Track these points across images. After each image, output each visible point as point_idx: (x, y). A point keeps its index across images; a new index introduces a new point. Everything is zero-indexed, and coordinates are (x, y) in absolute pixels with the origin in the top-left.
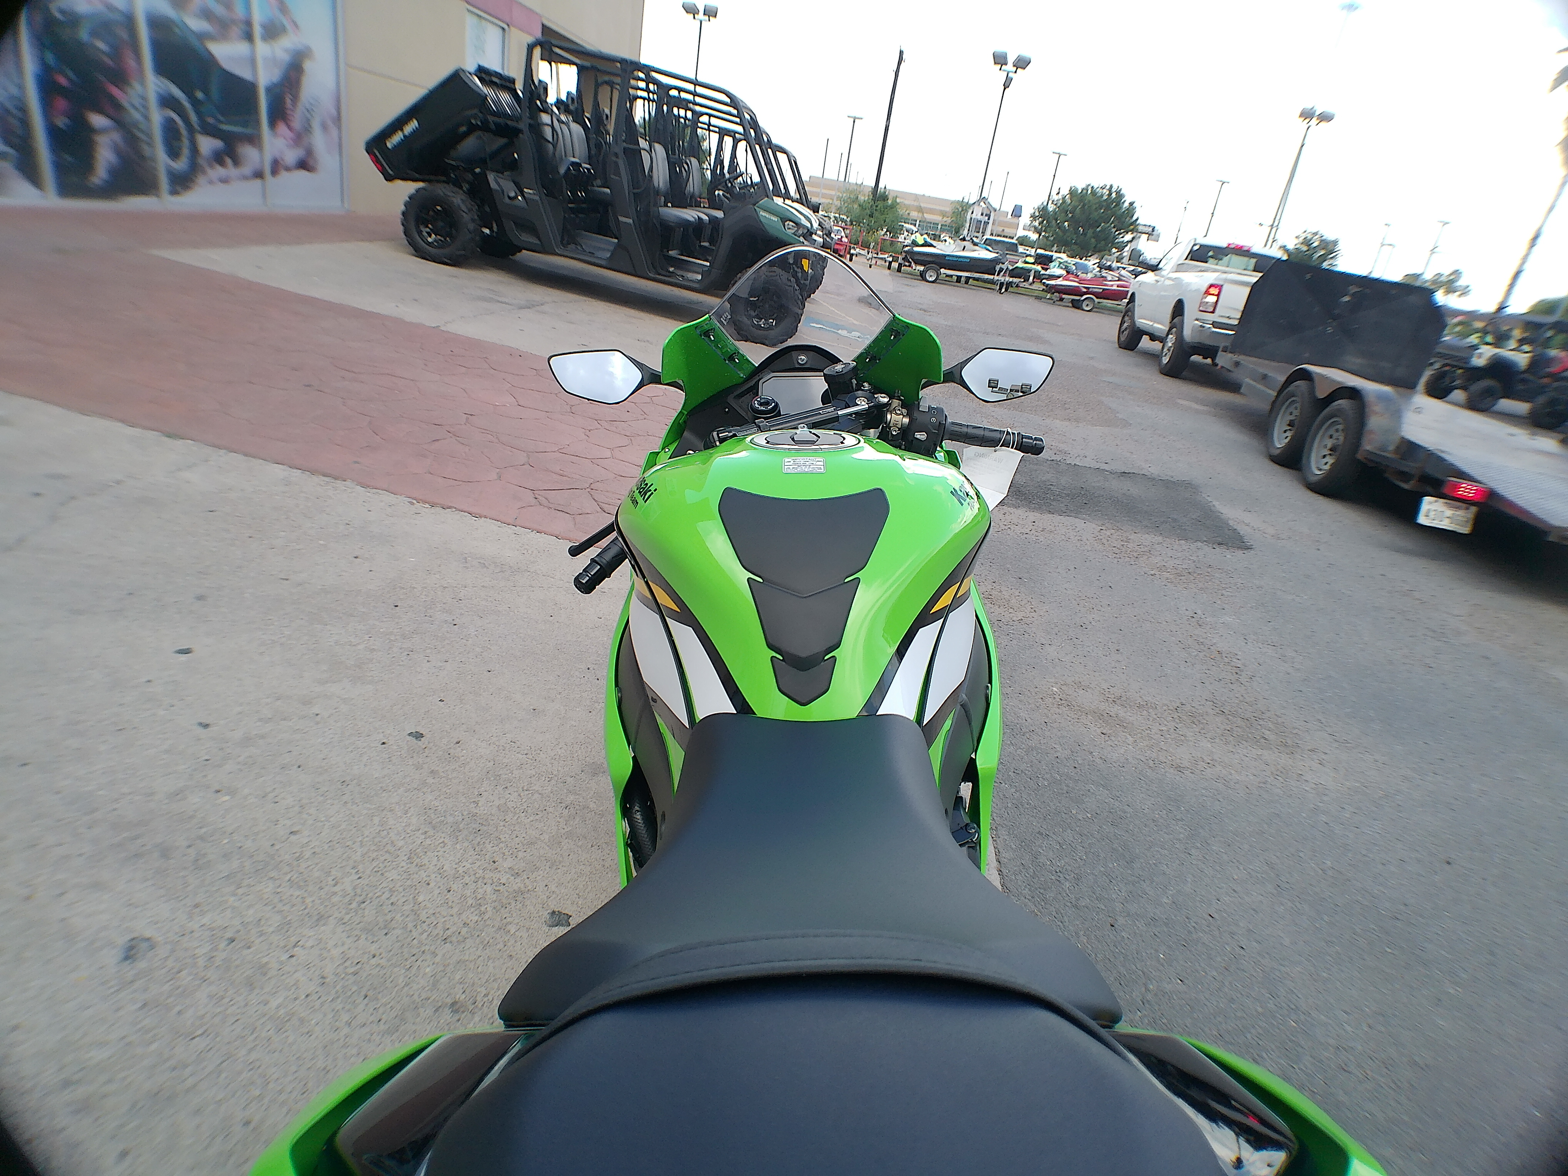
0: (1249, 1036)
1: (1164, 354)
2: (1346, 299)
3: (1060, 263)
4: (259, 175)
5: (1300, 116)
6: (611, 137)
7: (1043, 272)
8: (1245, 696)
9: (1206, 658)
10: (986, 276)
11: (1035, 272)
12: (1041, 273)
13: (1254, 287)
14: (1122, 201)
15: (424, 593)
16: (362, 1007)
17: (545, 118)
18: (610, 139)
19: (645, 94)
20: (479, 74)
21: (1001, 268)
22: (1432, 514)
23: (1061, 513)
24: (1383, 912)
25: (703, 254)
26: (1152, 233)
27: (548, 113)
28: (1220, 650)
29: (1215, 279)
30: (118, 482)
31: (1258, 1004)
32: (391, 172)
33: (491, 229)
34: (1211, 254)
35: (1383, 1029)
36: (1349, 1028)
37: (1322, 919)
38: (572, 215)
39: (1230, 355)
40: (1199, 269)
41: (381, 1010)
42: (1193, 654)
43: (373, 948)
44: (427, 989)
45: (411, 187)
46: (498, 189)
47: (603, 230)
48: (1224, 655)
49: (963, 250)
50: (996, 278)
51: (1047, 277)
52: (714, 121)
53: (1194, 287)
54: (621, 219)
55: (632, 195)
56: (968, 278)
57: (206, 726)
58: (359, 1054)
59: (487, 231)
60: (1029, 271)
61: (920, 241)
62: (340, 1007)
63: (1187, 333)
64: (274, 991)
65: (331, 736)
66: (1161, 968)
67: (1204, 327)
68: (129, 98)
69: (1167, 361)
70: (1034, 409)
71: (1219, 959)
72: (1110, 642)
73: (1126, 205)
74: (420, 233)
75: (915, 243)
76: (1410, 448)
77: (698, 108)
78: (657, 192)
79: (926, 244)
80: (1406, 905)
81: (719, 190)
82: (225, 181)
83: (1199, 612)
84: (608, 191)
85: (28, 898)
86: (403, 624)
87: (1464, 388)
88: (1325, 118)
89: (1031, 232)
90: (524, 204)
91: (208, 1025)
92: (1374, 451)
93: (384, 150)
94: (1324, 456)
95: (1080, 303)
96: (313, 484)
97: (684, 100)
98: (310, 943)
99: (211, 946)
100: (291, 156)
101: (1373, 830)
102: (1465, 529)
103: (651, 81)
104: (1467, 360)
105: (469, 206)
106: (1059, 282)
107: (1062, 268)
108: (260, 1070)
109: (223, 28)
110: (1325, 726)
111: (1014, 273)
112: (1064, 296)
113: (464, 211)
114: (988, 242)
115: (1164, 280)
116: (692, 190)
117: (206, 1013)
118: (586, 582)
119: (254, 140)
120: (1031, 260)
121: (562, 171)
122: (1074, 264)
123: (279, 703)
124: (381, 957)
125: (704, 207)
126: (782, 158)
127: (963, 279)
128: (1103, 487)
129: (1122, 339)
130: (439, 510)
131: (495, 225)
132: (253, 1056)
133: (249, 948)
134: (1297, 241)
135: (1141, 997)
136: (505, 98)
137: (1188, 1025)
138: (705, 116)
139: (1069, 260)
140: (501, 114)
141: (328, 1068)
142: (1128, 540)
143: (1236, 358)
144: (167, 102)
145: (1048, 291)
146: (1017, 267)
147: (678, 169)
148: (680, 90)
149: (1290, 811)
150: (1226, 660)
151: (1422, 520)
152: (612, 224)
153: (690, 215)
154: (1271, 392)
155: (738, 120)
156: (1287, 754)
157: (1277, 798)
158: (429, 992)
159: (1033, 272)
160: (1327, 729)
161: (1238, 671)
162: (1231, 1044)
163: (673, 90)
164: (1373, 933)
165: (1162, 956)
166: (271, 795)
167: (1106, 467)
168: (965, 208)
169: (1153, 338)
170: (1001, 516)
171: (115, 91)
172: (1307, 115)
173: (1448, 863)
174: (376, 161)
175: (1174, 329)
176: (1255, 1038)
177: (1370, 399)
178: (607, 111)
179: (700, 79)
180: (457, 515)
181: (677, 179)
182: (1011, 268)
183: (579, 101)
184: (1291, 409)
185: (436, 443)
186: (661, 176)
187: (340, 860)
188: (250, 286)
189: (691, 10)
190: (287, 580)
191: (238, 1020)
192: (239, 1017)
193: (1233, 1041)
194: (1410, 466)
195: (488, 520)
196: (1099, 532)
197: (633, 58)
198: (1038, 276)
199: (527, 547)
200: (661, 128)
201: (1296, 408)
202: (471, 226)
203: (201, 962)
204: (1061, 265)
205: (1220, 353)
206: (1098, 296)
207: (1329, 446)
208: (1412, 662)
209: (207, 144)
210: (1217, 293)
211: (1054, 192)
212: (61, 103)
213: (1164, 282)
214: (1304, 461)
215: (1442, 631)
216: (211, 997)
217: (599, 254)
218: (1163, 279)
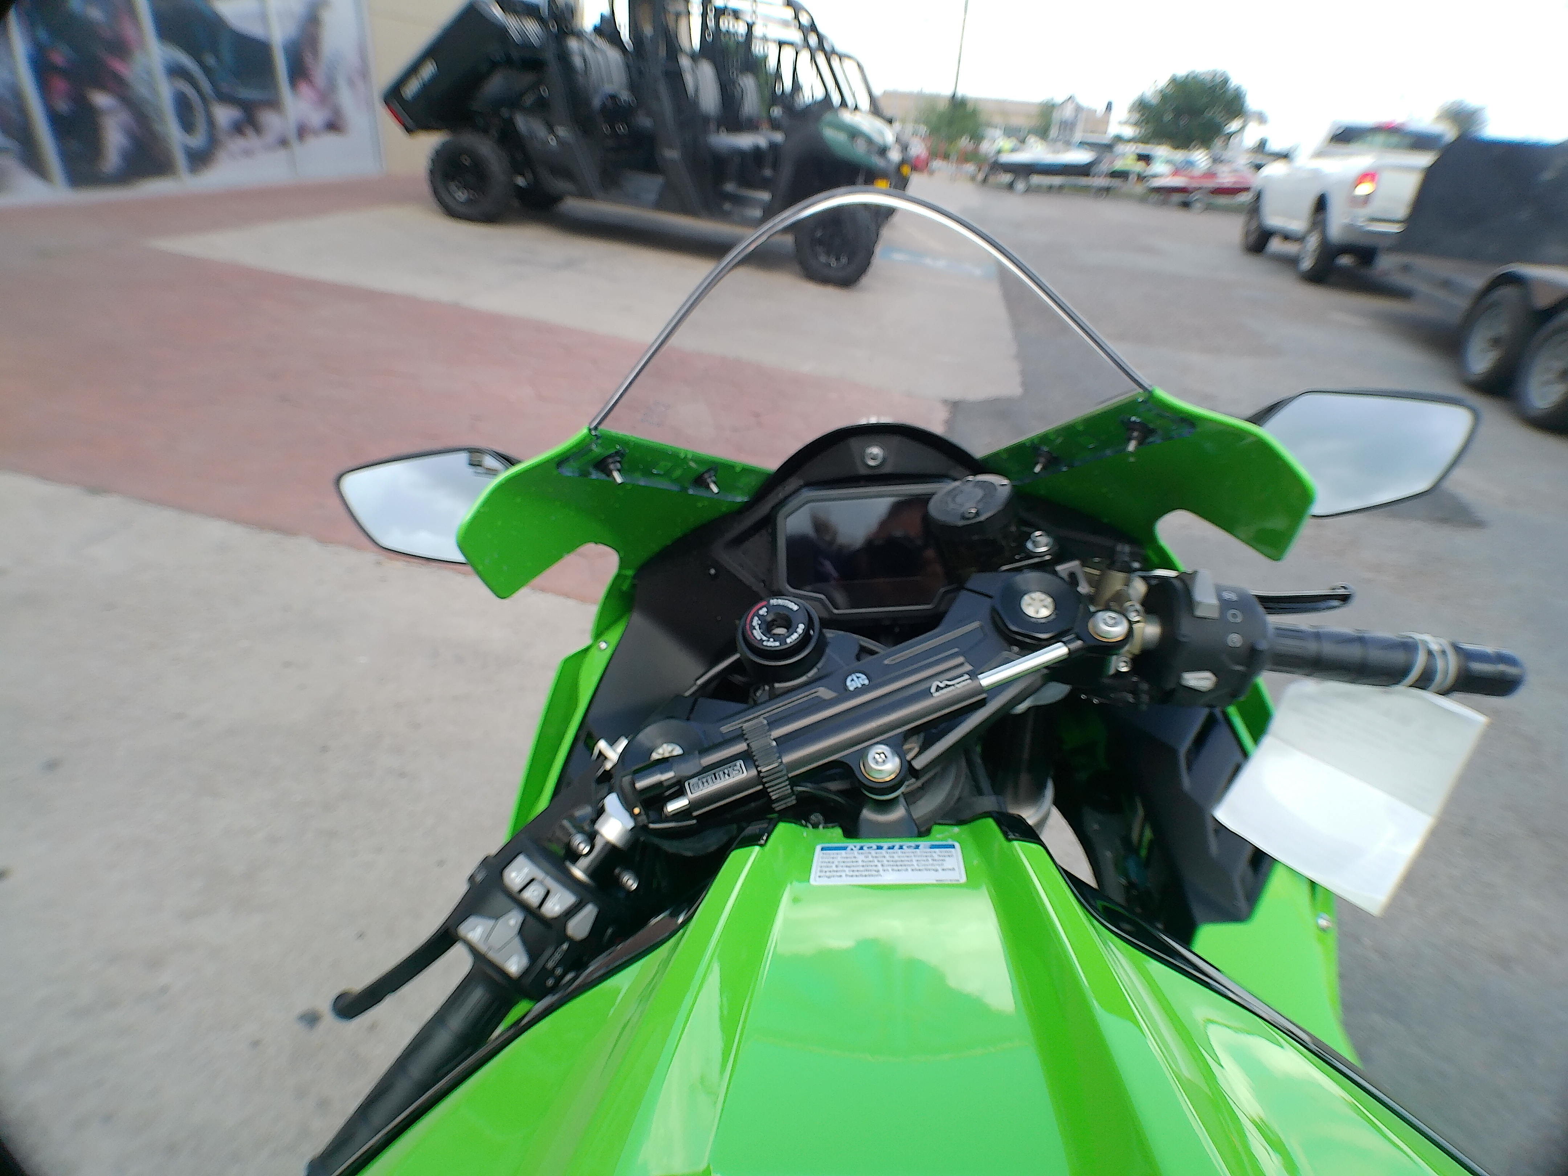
1: (1304, 258)
3: (1164, 159)
4: (283, 142)
7: (1145, 172)
11: (1136, 171)
12: (1143, 174)
14: (1229, 86)
17: (573, 44)
25: (764, 184)
29: (1370, 166)
32: (411, 124)
33: (525, 178)
38: (613, 154)
39: (1395, 256)
40: (1346, 154)
46: (528, 131)
47: (647, 167)
49: (1054, 153)
51: (1152, 176)
53: (1340, 177)
54: (667, 152)
55: (677, 124)
59: (521, 181)
60: (1129, 171)
61: (1006, 147)
63: (1336, 231)
67: (1357, 223)
68: (133, 71)
69: (1310, 264)
73: (1233, 89)
74: (450, 190)
75: (1000, 150)
77: (749, 17)
78: (706, 118)
79: (1012, 150)
81: (779, 107)
82: (248, 153)
84: (650, 122)
89: (1128, 128)
90: (556, 146)
93: (401, 101)
95: (1194, 203)
100: (316, 118)
105: (499, 154)
106: (1167, 181)
107: (1165, 164)
112: (1170, 198)
113: (494, 162)
114: (1081, 144)
116: (747, 111)
119: (274, 104)
120: (1131, 158)
121: (597, 104)
122: (1180, 159)
125: (762, 130)
127: (1056, 186)
129: (1247, 242)
131: (529, 173)
136: (530, 25)
138: (758, 25)
139: (1174, 154)
140: (526, 45)
143: (1404, 259)
144: (176, 71)
145: (1153, 194)
147: (730, 89)
152: (658, 158)
153: (745, 141)
159: (1134, 173)
169: (1287, 237)
171: (116, 64)
174: (397, 114)
175: (1317, 228)
181: (730, 104)
186: (709, 98)
198: (1141, 178)
201: (1504, 321)
202: (503, 177)
205: (1379, 255)
206: (1212, 193)
209: (224, 115)
210: (1373, 184)
212: (60, 85)
213: (1299, 172)
214: (1519, 388)
217: (646, 194)
218: (1297, 169)
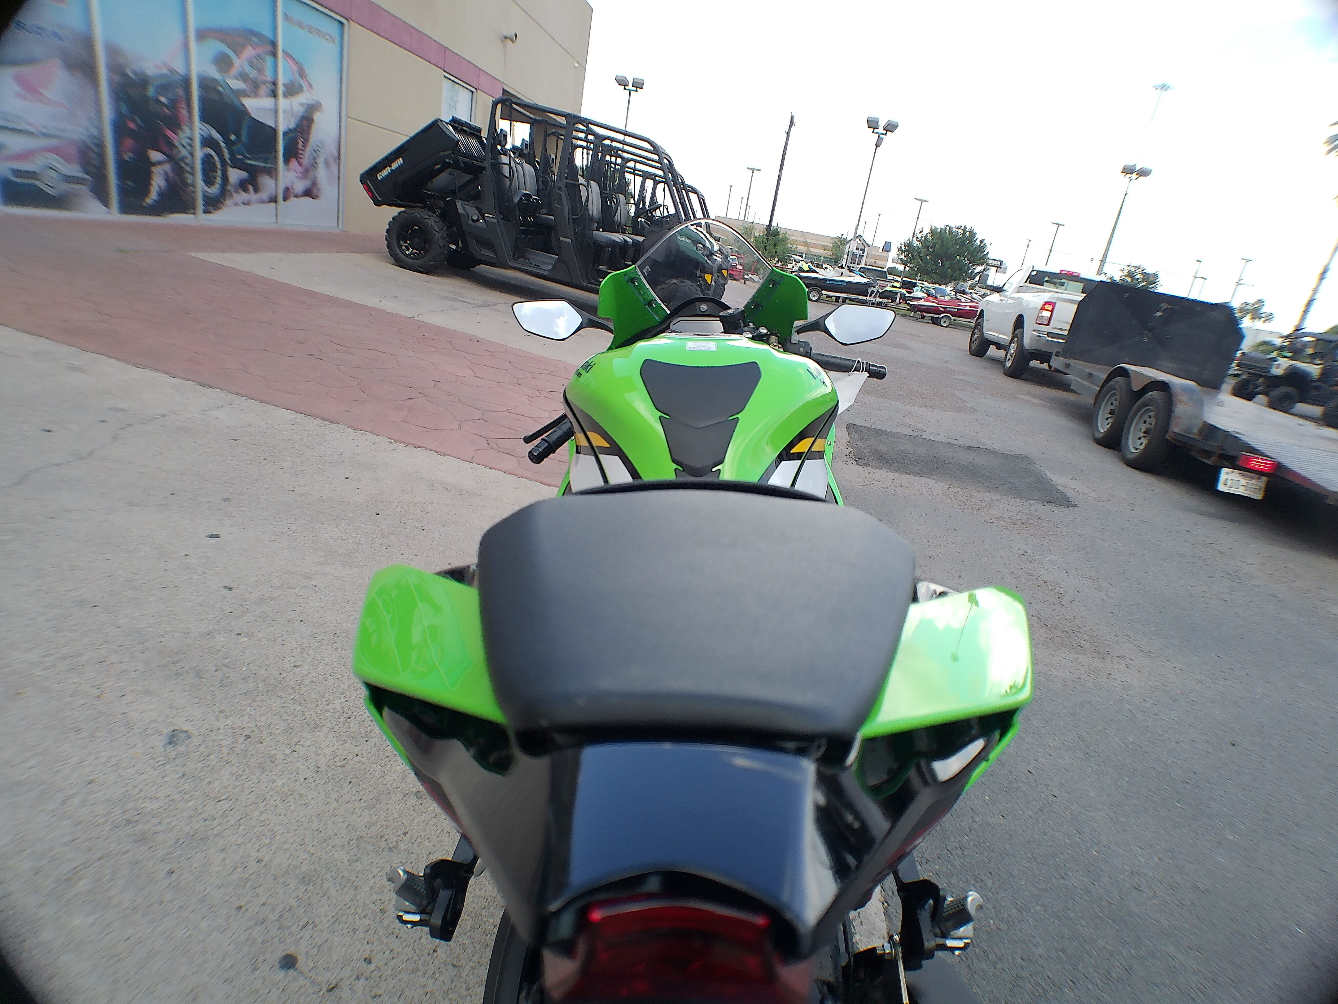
0: (1057, 859)
1: (1007, 359)
2: (1159, 314)
3: (922, 287)
4: (273, 200)
5: (1122, 172)
6: (556, 177)
7: (907, 295)
8: (1065, 614)
9: (1033, 586)
10: (860, 297)
11: (901, 294)
12: (906, 295)
13: (1080, 304)
14: (975, 239)
15: (400, 506)
16: (347, 789)
17: (505, 159)
18: (555, 178)
19: (584, 144)
20: (452, 124)
21: (873, 291)
22: (1229, 482)
23: (916, 474)
24: (1175, 777)
26: (999, 266)
27: (507, 156)
28: (1045, 580)
29: (1050, 298)
30: (164, 416)
31: (1066, 837)
32: (379, 199)
33: (457, 245)
34: (1046, 279)
35: (1171, 862)
36: (1143, 860)
37: (1123, 780)
38: (523, 236)
39: (1062, 359)
40: (1037, 290)
41: (362, 793)
42: (1022, 582)
43: (356, 750)
44: (397, 781)
45: (395, 211)
46: (465, 213)
47: (547, 248)
48: (1049, 584)
49: (841, 275)
50: (868, 298)
51: (911, 299)
52: (639, 166)
53: (1032, 305)
54: (562, 239)
55: (571, 220)
56: (845, 299)
57: (230, 589)
58: (344, 822)
59: (454, 247)
60: (896, 293)
61: (806, 268)
62: (330, 788)
63: (1027, 341)
64: (280, 773)
65: (326, 602)
66: (986, 806)
67: (1040, 336)
68: (180, 139)
69: (1010, 364)
70: (897, 397)
71: (1035, 803)
72: (953, 570)
73: (978, 242)
74: (400, 247)
75: (801, 270)
76: (1211, 431)
77: (625, 155)
78: (591, 219)
79: (811, 271)
80: (1195, 773)
81: (641, 218)
82: (247, 204)
83: (1029, 551)
84: (553, 217)
85: (98, 697)
86: (383, 527)
87: (1265, 394)
88: (1143, 173)
89: (898, 264)
90: (484, 226)
91: (231, 793)
92: (1181, 433)
93: (375, 181)
94: (1140, 438)
95: (939, 320)
96: (313, 425)
97: (616, 148)
98: (308, 743)
99: (233, 740)
100: (300, 186)
101: (1170, 717)
102: (1258, 496)
103: (590, 132)
104: (1267, 370)
105: (441, 227)
106: (922, 302)
107: (923, 292)
108: (269, 827)
109: (255, 88)
110: (1132, 639)
111: (884, 295)
112: (925, 314)
113: (436, 231)
114: (862, 270)
115: (1008, 299)
116: (619, 219)
117: (229, 785)
118: (538, 455)
119: (271, 172)
120: (898, 285)
121: (516, 200)
122: (933, 289)
123: (286, 576)
124: (362, 756)
125: (629, 234)
126: (693, 197)
127: (841, 300)
128: (952, 456)
129: (973, 348)
130: (412, 448)
131: (460, 242)
132: (264, 817)
133: (261, 743)
134: (1121, 273)
135: (969, 826)
136: (473, 142)
137: (1007, 848)
138: (632, 162)
139: (930, 285)
140: (468, 155)
141: (320, 829)
142: (972, 497)
143: (1066, 361)
144: (208, 142)
145: (912, 310)
146: (886, 290)
147: (608, 202)
148: (612, 140)
149: (1099, 699)
150: (1050, 587)
151: (1221, 487)
152: (554, 243)
153: (618, 237)
154: (1095, 387)
155: (659, 165)
156: (1099, 658)
157: (1089, 690)
158: (399, 783)
159: (899, 294)
160: (1133, 641)
161: (1060, 596)
162: (1043, 864)
163: (607, 140)
164: (1165, 792)
165: (987, 798)
166: (280, 640)
167: (955, 442)
168: (843, 242)
169: (999, 346)
170: (866, 474)
171: (169, 133)
172: (1128, 171)
173: (1233, 745)
174: (368, 190)
175: (1016, 339)
176: (1063, 861)
177: (1176, 390)
178: (553, 156)
179: (629, 130)
180: (427, 453)
181: (608, 211)
182: (881, 291)
183: (532, 147)
184: (1112, 400)
185: (411, 401)
186: (595, 207)
187: (332, 688)
188: (266, 281)
189: (622, 82)
190: (293, 491)
191: (252, 792)
192: (252, 790)
193: (1044, 862)
194: (1211, 445)
195: (451, 457)
196: (948, 489)
197: (576, 113)
198: (903, 297)
199: (481, 478)
200: (596, 169)
201: (1116, 400)
202: (442, 243)
203: (225, 750)
204: (923, 289)
205: (1053, 357)
206: (953, 314)
207: (1143, 429)
208: (1209, 596)
209: (235, 175)
210: (1050, 310)
211: (918, 231)
212: (129, 142)
213: (1007, 302)
214: (1123, 442)
215: (1236, 574)
216: (232, 774)
217: (543, 266)
218: (1006, 299)
